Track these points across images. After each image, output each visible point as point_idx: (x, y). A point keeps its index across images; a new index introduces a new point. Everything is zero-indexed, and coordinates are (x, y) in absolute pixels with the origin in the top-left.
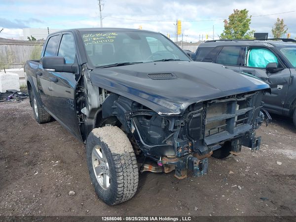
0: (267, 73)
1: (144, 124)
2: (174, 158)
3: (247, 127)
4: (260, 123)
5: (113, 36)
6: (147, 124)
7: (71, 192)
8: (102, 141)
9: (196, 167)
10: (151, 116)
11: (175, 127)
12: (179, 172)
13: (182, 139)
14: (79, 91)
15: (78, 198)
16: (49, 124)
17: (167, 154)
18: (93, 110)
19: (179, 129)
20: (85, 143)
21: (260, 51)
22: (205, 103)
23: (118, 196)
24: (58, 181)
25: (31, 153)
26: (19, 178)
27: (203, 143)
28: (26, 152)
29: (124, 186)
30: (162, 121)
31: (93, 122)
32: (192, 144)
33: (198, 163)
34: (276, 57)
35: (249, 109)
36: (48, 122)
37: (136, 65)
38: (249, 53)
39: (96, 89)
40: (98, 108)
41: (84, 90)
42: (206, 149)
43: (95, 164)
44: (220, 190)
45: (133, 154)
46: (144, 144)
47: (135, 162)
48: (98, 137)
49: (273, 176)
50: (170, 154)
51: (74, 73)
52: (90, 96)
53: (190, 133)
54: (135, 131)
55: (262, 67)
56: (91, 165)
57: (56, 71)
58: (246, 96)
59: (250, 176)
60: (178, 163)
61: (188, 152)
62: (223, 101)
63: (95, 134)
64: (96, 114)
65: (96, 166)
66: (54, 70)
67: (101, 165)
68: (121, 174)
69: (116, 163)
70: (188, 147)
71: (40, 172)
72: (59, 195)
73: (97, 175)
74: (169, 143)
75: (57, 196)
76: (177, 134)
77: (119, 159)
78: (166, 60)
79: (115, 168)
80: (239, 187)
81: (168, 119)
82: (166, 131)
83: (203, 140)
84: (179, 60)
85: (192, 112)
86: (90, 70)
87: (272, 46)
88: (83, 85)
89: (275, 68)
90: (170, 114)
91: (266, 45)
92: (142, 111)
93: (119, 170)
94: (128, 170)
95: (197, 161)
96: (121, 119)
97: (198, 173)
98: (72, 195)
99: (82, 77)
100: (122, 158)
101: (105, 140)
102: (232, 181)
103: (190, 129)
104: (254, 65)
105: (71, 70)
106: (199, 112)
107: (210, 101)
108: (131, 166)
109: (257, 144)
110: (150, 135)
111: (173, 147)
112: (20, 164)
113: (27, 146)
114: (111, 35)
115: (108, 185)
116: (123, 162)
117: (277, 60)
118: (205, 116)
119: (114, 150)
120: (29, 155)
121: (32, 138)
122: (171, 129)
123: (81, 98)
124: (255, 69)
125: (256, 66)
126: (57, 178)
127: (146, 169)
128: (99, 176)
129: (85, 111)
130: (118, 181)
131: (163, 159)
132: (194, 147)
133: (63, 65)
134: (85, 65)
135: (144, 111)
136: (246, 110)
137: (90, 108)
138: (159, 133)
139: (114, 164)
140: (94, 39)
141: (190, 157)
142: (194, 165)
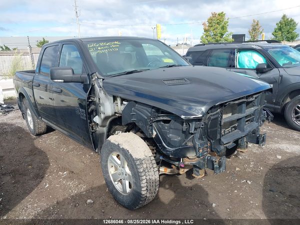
0: (257, 73)
1: (164, 128)
2: (195, 159)
3: (255, 125)
4: (263, 121)
5: (117, 44)
6: (166, 128)
7: (89, 201)
8: (121, 147)
9: (216, 166)
10: (171, 120)
11: (195, 129)
12: (198, 172)
13: (202, 140)
14: (90, 100)
15: (97, 206)
16: (45, 136)
17: (188, 155)
18: (106, 118)
19: (199, 130)
20: (97, 151)
21: (249, 53)
22: (221, 105)
23: (142, 199)
24: (72, 192)
25: (35, 166)
26: (31, 191)
27: (220, 142)
28: (29, 165)
29: (147, 190)
30: (183, 125)
31: (105, 130)
32: (211, 144)
33: (217, 161)
34: (265, 58)
35: (256, 108)
36: (44, 133)
37: (144, 72)
38: (238, 55)
39: (109, 97)
40: (112, 116)
41: (96, 99)
42: (222, 147)
43: (112, 171)
44: (232, 185)
45: (153, 158)
46: (166, 147)
47: (155, 165)
48: (117, 144)
49: (276, 169)
50: (191, 155)
51: (82, 83)
52: (103, 105)
53: (209, 134)
54: (157, 135)
55: (252, 68)
56: (107, 172)
57: (64, 82)
58: (255, 96)
59: (255, 171)
60: (199, 163)
61: (207, 152)
62: (237, 102)
63: (112, 141)
64: (108, 122)
65: (113, 172)
66: (63, 81)
67: (119, 171)
68: (144, 177)
69: (138, 167)
70: (207, 147)
71: (50, 184)
72: (77, 205)
73: (115, 181)
74: (190, 144)
75: (75, 206)
76: (198, 135)
77: (142, 164)
78: (170, 66)
79: (138, 172)
80: (248, 181)
81: (189, 121)
82: (187, 133)
83: (220, 140)
84: (181, 66)
85: (210, 114)
86: (101, 80)
87: (260, 48)
88: (94, 94)
89: (265, 69)
90: (192, 117)
91: (254, 47)
92: (161, 116)
93: (143, 174)
94: (150, 174)
95: (216, 159)
96: (140, 124)
97: (218, 171)
98: (90, 203)
99: (93, 86)
100: (143, 162)
101: (125, 146)
102: (241, 177)
103: (209, 130)
104: (244, 66)
105: (80, 80)
106: (216, 114)
107: (226, 103)
108: (152, 169)
109: (264, 140)
110: (170, 139)
111: (194, 148)
112: (26, 177)
113: (28, 159)
114: (114, 44)
115: (128, 190)
116: (145, 166)
117: (265, 61)
118: (222, 117)
119: (135, 156)
120: (33, 168)
121: (31, 151)
122: (192, 131)
123: (93, 107)
124: (246, 70)
125: (246, 67)
126: (70, 189)
127: (162, 172)
128: (116, 183)
129: (97, 119)
130: (142, 185)
131: (184, 160)
132: (213, 146)
133: (71, 75)
134: (94, 74)
135: (163, 116)
136: (253, 109)
137: (103, 116)
138: (179, 136)
139: (137, 168)
140: (99, 48)
141: (208, 157)
142: (215, 163)
